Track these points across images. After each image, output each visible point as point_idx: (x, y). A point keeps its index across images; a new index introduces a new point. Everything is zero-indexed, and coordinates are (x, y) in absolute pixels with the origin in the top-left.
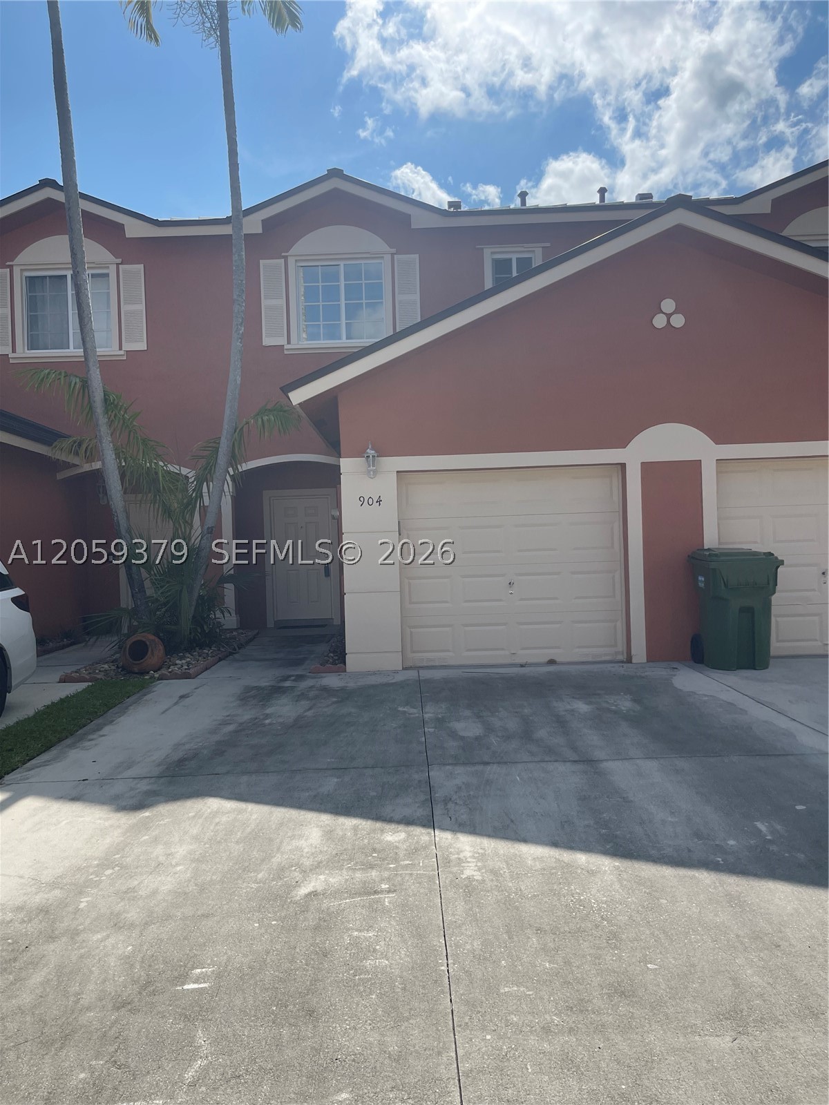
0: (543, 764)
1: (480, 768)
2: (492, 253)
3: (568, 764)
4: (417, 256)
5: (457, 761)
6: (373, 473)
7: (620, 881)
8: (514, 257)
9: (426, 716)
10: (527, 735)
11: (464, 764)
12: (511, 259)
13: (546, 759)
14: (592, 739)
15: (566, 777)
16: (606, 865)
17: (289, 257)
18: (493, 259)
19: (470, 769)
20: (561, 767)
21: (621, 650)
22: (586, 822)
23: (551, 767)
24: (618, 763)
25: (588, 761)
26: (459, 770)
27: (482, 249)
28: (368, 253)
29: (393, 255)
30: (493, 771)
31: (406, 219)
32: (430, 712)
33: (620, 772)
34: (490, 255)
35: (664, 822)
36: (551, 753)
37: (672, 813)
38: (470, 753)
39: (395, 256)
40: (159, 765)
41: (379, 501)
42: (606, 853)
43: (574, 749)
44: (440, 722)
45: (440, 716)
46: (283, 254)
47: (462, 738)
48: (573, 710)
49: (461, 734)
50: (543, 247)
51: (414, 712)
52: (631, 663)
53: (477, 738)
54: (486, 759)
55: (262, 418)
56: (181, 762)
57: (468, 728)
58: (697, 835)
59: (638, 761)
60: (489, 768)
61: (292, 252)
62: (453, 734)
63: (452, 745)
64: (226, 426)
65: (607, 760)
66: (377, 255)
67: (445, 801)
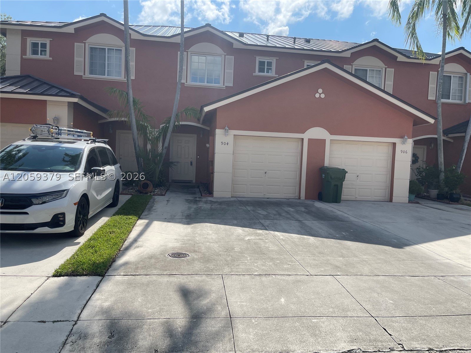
2: (259, 59)
4: (233, 57)
8: (266, 61)
10: (280, 215)
17: (188, 52)
27: (256, 57)
28: (217, 54)
29: (225, 55)
31: (232, 44)
32: (249, 208)
45: (252, 209)
50: (276, 59)
51: (244, 208)
55: (187, 112)
57: (262, 212)
64: (173, 113)
66: (220, 55)
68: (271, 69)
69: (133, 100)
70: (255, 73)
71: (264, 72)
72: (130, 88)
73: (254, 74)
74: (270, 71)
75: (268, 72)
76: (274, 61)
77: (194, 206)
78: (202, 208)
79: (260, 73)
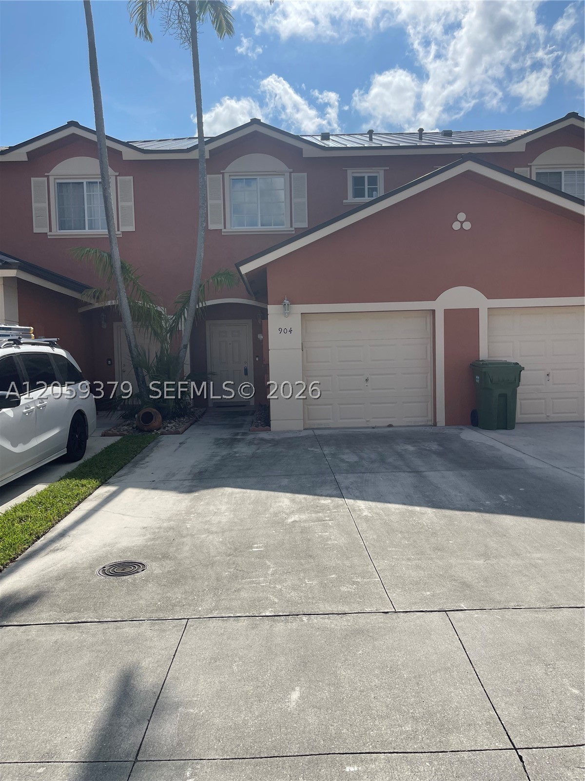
0: (393, 473)
1: (361, 475)
2: (353, 173)
3: (406, 473)
4: (305, 174)
5: (347, 472)
6: (287, 313)
7: (436, 516)
8: (366, 176)
9: (325, 452)
10: (383, 461)
11: (352, 473)
12: (364, 177)
13: (394, 471)
14: (418, 462)
15: (407, 479)
16: (429, 511)
17: (225, 174)
18: (353, 177)
19: (356, 475)
20: (403, 474)
21: (430, 419)
22: (418, 496)
23: (397, 474)
24: (432, 473)
25: (416, 472)
26: (350, 475)
27: (347, 170)
28: (275, 171)
29: (290, 173)
30: (367, 476)
31: (300, 151)
32: (327, 450)
33: (433, 476)
34: (351, 173)
35: (456, 496)
36: (397, 468)
37: (460, 492)
38: (352, 468)
39: (292, 174)
40: (189, 474)
41: (291, 331)
42: (428, 507)
43: (409, 467)
44: (333, 455)
45: (333, 452)
46: (221, 171)
47: (348, 462)
48: (406, 449)
49: (346, 460)
50: (384, 170)
51: (318, 451)
52: (436, 426)
53: (356, 462)
54: (363, 471)
55: (217, 279)
56: (200, 473)
57: (350, 457)
58: (472, 500)
59: (442, 472)
60: (365, 475)
61: (227, 170)
62: (343, 461)
63: (344, 466)
64: (194, 283)
65: (426, 471)
67: (347, 488)
68: (376, 190)
71: (364, 196)
76: (380, 173)
77: (224, 452)
78: (237, 455)
79: (356, 198)
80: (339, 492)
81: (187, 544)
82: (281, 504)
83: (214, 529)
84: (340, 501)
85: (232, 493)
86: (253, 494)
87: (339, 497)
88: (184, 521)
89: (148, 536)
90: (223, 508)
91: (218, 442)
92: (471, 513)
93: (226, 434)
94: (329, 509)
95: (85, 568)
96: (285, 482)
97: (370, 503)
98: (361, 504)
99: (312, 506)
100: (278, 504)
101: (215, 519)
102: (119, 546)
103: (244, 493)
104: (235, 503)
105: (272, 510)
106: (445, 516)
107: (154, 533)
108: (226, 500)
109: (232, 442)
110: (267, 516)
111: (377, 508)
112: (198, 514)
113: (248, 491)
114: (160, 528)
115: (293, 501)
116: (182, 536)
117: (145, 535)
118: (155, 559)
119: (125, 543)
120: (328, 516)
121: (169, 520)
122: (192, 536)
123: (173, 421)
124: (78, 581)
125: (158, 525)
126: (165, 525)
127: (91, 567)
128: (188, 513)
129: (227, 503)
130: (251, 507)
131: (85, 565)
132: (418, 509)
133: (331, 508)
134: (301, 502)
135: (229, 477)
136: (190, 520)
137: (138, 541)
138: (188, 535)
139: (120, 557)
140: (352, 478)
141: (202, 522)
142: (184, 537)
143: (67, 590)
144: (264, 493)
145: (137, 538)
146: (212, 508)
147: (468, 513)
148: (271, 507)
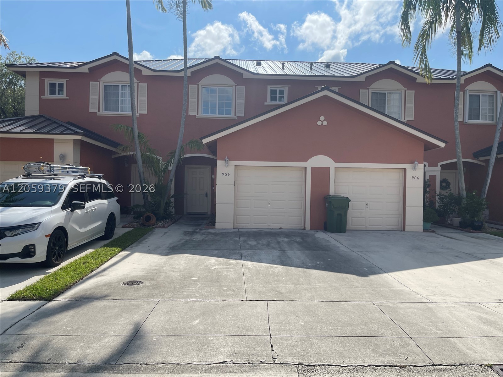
1: (255, 251)
2: (270, 87)
3: (277, 251)
4: (244, 87)
5: (248, 249)
6: (227, 165)
7: (282, 269)
9: (241, 240)
11: (250, 250)
12: (277, 90)
13: (272, 249)
14: (285, 246)
15: (276, 253)
16: (280, 267)
17: (199, 84)
19: (252, 251)
20: (275, 251)
21: (302, 226)
22: (278, 260)
23: (273, 251)
25: (283, 250)
27: (267, 86)
28: (226, 84)
31: (241, 74)
33: (290, 252)
35: (296, 261)
36: (274, 248)
37: (299, 260)
38: (251, 248)
39: (237, 87)
40: (168, 248)
41: (229, 175)
42: (281, 265)
43: (280, 248)
44: (244, 241)
46: (197, 83)
47: (250, 245)
48: (283, 240)
50: (288, 87)
51: (237, 239)
52: (305, 230)
53: (254, 245)
54: (257, 249)
55: (191, 145)
56: (173, 247)
57: (253, 243)
58: (303, 263)
59: (296, 251)
60: (257, 251)
61: (200, 82)
62: (248, 244)
63: (248, 246)
64: (178, 146)
65: (288, 250)
66: (230, 86)
67: (245, 256)
68: (283, 97)
69: (138, 135)
70: (267, 102)
71: (276, 101)
72: (135, 123)
73: (265, 103)
74: (282, 99)
75: (280, 100)
76: (286, 89)
77: (188, 238)
78: (194, 240)
79: (272, 102)
80: (241, 257)
81: (162, 276)
82: (210, 262)
83: (176, 270)
84: (239, 261)
85: (188, 257)
86: (198, 257)
87: (240, 260)
88: (162, 267)
89: (145, 272)
90: (182, 262)
91: (186, 233)
92: (299, 268)
93: (190, 229)
94: (233, 265)
95: (115, 283)
96: (216, 252)
97: (254, 263)
98: (249, 263)
99: (225, 263)
100: (209, 262)
101: (177, 267)
102: (131, 275)
103: (194, 256)
104: (188, 261)
105: (205, 264)
106: (286, 269)
107: (147, 271)
108: (184, 259)
109: (193, 233)
110: (202, 266)
111: (256, 264)
112: (169, 264)
113: (196, 256)
114: (151, 269)
115: (217, 261)
116: (161, 273)
117: (143, 272)
118: (147, 280)
119: (134, 274)
120: (232, 267)
121: (155, 266)
122: (165, 273)
123: (162, 221)
124: (113, 287)
125: (150, 268)
126: (153, 268)
127: (118, 282)
128: (165, 263)
129: (185, 260)
130: (196, 262)
131: (115, 281)
132: (275, 266)
133: (234, 264)
134: (220, 261)
135: (187, 250)
136: (166, 266)
137: (140, 274)
138: (163, 272)
139: (132, 279)
140: (249, 252)
141: (171, 268)
142: (162, 273)
143: (108, 289)
144: (203, 257)
145: (140, 273)
146: (177, 262)
147: (298, 268)
148: (205, 262)
